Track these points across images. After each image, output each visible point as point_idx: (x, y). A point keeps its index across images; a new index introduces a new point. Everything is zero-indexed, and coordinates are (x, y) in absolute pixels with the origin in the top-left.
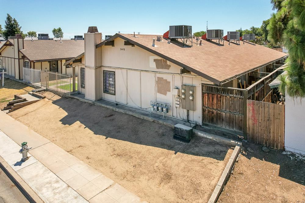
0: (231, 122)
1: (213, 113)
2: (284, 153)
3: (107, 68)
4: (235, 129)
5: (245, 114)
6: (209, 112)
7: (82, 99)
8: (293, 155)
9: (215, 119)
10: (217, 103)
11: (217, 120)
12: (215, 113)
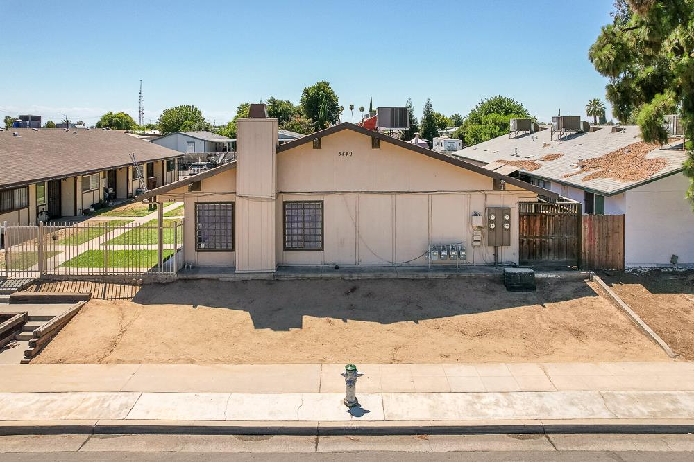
0: (560, 249)
1: (535, 243)
2: (627, 272)
3: (294, 196)
4: (565, 259)
5: (579, 234)
6: (529, 242)
7: (230, 276)
8: (634, 270)
9: (538, 252)
10: (541, 227)
11: (541, 253)
12: (538, 242)
